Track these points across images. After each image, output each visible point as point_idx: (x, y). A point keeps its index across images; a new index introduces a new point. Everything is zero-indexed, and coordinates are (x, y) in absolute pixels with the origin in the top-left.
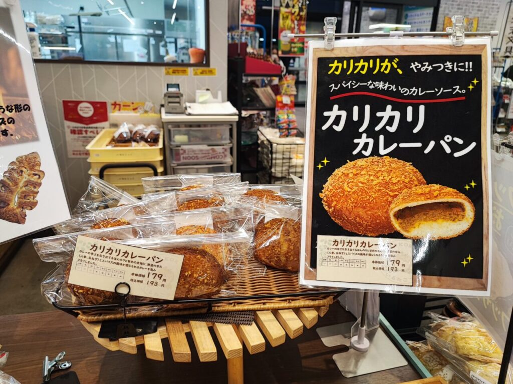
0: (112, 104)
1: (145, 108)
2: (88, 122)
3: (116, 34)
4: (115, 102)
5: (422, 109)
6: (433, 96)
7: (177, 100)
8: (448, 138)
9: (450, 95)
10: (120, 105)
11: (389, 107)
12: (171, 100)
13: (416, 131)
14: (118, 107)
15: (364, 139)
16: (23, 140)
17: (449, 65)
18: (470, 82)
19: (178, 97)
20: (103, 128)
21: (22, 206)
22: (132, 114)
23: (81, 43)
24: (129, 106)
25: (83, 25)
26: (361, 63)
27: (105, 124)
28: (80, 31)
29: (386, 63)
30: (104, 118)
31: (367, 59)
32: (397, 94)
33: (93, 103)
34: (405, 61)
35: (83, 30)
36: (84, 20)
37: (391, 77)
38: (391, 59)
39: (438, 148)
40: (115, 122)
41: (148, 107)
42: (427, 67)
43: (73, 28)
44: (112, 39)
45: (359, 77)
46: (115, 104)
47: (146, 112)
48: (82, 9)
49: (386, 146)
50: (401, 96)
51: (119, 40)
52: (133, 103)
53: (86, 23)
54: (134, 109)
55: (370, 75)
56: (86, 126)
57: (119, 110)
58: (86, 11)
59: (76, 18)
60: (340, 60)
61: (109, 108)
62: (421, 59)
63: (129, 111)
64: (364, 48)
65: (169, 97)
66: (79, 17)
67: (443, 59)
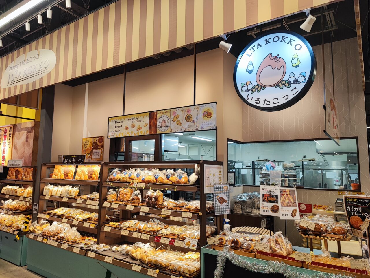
0: (314, 206)
1: (329, 208)
2: (303, 212)
3: (322, 169)
4: (315, 205)
5: (361, 208)
6: (363, 206)
7: (341, 205)
8: (365, 213)
9: (365, 206)
10: (317, 206)
11: (356, 207)
12: (338, 205)
13: (360, 212)
14: (316, 207)
15: (353, 213)
16: (295, 207)
17: (365, 200)
18: (368, 204)
19: (341, 204)
20: (310, 215)
21: (294, 215)
22: (323, 210)
23: (303, 174)
24: (321, 207)
25: (304, 165)
26: (351, 199)
27: (311, 214)
28: (303, 169)
29: (355, 199)
30: (311, 211)
31: (352, 198)
32: (357, 205)
33: (306, 205)
34: (358, 199)
35: (304, 168)
36: (305, 163)
37: (356, 202)
38: (356, 199)
39: (364, 215)
40: (315, 213)
41: (330, 208)
42: (362, 201)
43: (299, 167)
44: (320, 172)
45: (351, 202)
46: (315, 206)
47: (329, 210)
48: (304, 157)
49: (356, 214)
50: (358, 205)
51: (324, 172)
52: (323, 206)
53: (306, 165)
54: (323, 209)
55: (353, 201)
56: (302, 214)
57: (317, 208)
58: (306, 158)
59: (301, 162)
60: (348, 198)
61: (313, 207)
62: (361, 199)
63: (321, 209)
64: (352, 197)
65: (337, 204)
66: (303, 161)
67: (364, 199)
